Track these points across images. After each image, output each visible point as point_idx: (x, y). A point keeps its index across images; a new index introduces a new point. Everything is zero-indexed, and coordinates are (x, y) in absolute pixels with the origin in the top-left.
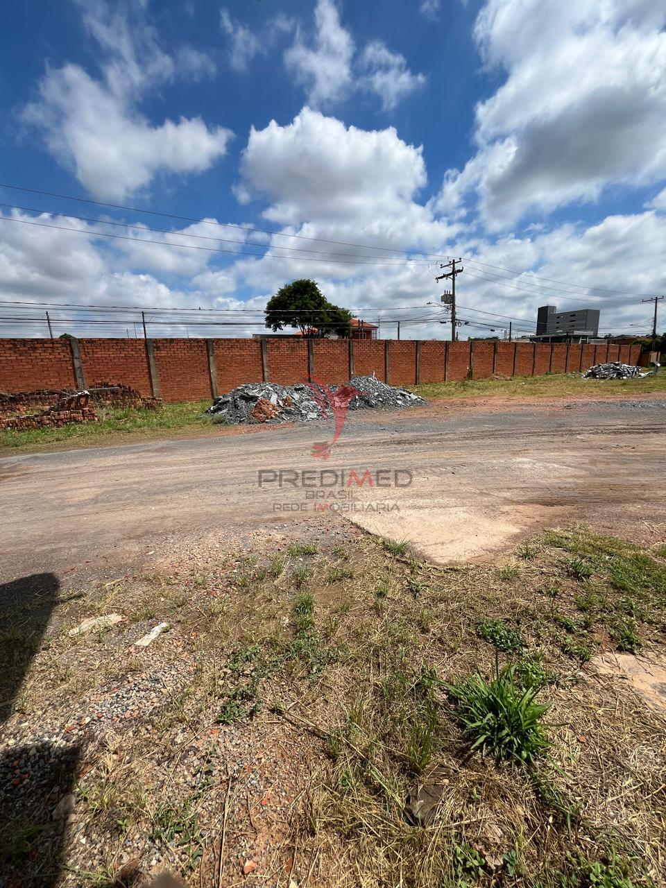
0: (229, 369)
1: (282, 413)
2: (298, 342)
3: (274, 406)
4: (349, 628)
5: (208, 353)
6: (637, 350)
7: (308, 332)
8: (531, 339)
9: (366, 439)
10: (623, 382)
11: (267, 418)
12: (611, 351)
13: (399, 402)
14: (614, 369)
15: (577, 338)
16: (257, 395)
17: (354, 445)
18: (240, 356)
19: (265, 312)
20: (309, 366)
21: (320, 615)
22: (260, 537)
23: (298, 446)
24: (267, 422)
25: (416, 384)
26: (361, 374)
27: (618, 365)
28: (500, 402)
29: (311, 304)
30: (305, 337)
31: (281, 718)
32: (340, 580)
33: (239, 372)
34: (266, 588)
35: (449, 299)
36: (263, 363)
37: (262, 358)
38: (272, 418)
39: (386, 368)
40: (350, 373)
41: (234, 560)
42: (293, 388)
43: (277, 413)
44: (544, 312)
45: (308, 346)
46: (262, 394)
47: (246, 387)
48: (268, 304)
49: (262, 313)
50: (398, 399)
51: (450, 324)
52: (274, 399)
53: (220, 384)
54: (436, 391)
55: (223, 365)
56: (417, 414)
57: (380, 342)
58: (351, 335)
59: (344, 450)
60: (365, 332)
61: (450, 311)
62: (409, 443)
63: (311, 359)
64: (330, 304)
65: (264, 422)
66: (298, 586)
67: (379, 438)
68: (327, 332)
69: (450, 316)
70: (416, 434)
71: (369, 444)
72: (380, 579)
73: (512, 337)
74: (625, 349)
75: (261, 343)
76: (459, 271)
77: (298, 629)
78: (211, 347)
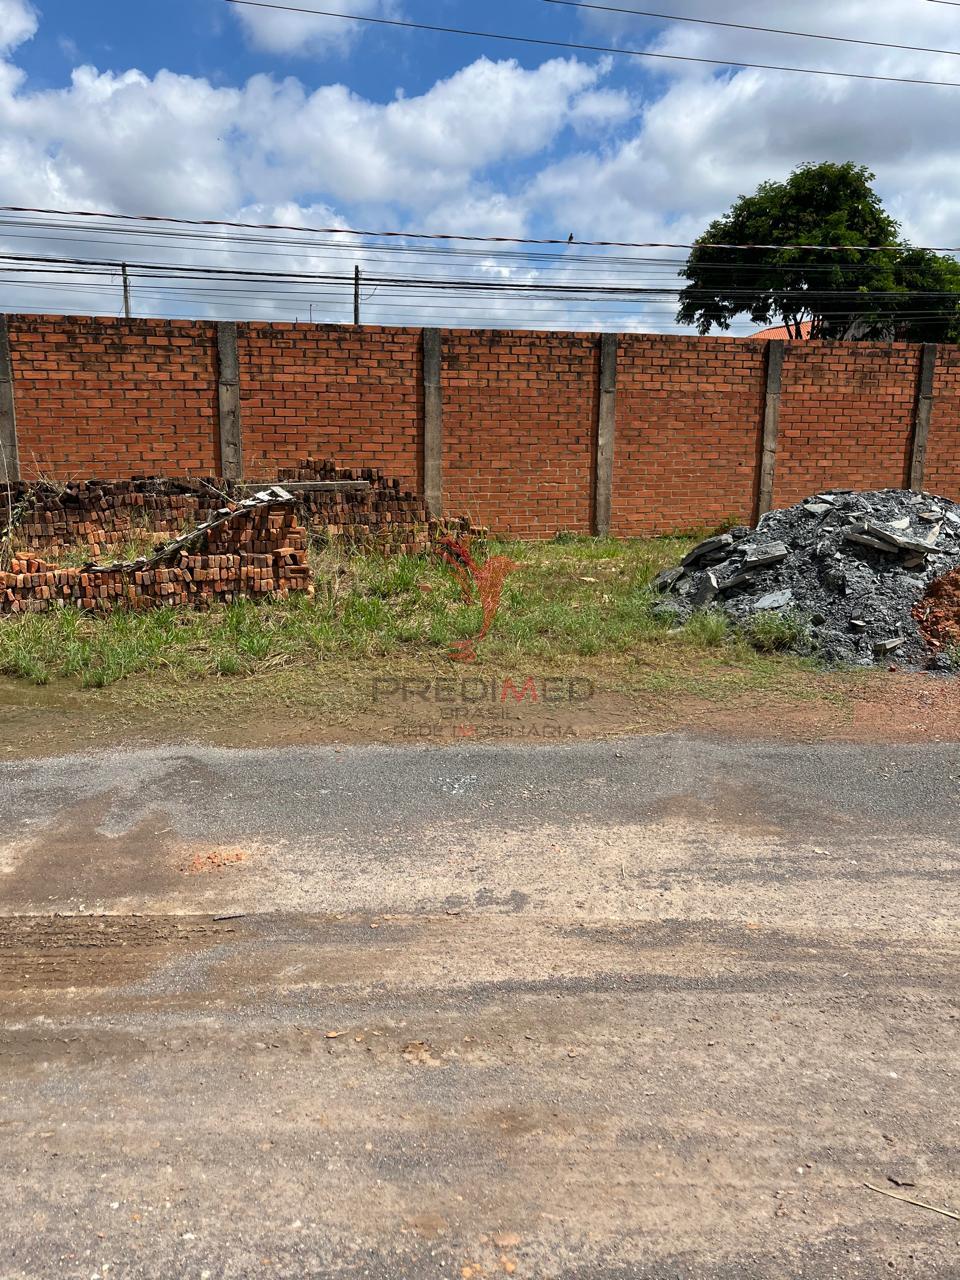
0: (655, 436)
2: (888, 355)
5: (598, 382)
18: (696, 395)
20: (911, 438)
33: (685, 448)
37: (763, 406)
45: (919, 370)
53: (623, 486)
55: (637, 424)
63: (923, 415)
75: (766, 355)
78: (607, 364)
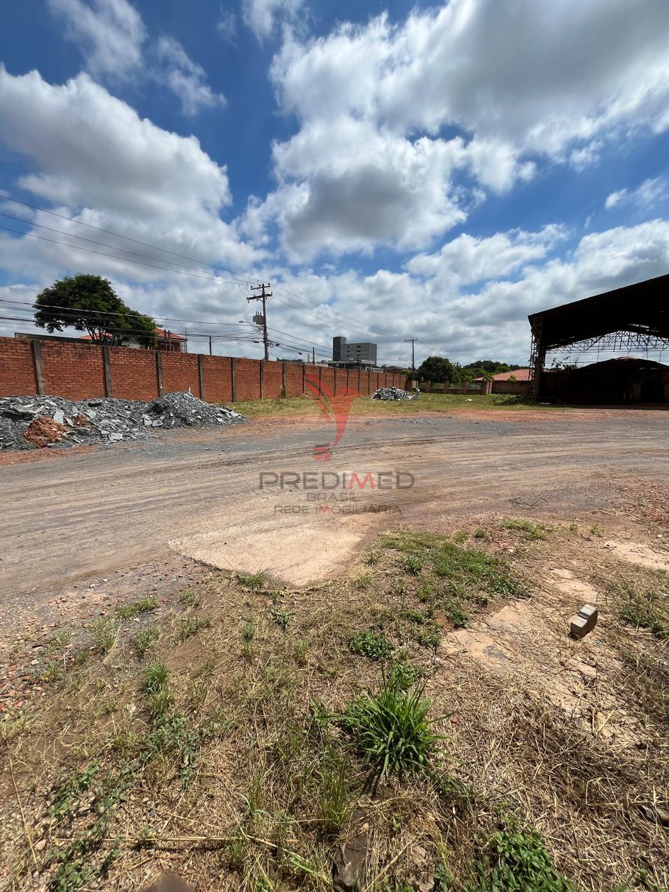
1: (72, 434)
2: (89, 348)
3: (59, 426)
6: (404, 379)
7: (100, 337)
8: (330, 365)
9: (190, 462)
10: (399, 403)
11: (50, 441)
12: (388, 378)
13: (219, 420)
14: (392, 392)
15: (364, 366)
16: (31, 411)
17: (179, 470)
19: (34, 306)
20: (105, 377)
23: (103, 476)
24: (49, 447)
25: (232, 401)
26: (173, 389)
27: (394, 389)
28: (314, 420)
29: (103, 305)
30: (95, 342)
32: (195, 633)
34: (91, 672)
35: (260, 320)
36: (36, 369)
37: (35, 364)
38: (57, 441)
39: (200, 383)
40: (159, 387)
42: (86, 403)
43: (65, 434)
44: (338, 341)
45: (103, 354)
46: (39, 410)
47: (12, 401)
48: (39, 296)
49: (30, 307)
50: (218, 417)
51: (263, 345)
52: (59, 417)
54: (254, 408)
56: (241, 432)
57: (192, 356)
58: (156, 345)
59: (166, 476)
60: (173, 344)
61: (262, 332)
62: (240, 464)
63: (108, 369)
64: (128, 309)
65: (44, 446)
66: (140, 656)
67: (205, 460)
68: (126, 339)
69: (262, 337)
70: (245, 453)
71: (195, 467)
73: (316, 361)
74: (397, 377)
75: (32, 345)
76: (268, 295)
77: (152, 715)
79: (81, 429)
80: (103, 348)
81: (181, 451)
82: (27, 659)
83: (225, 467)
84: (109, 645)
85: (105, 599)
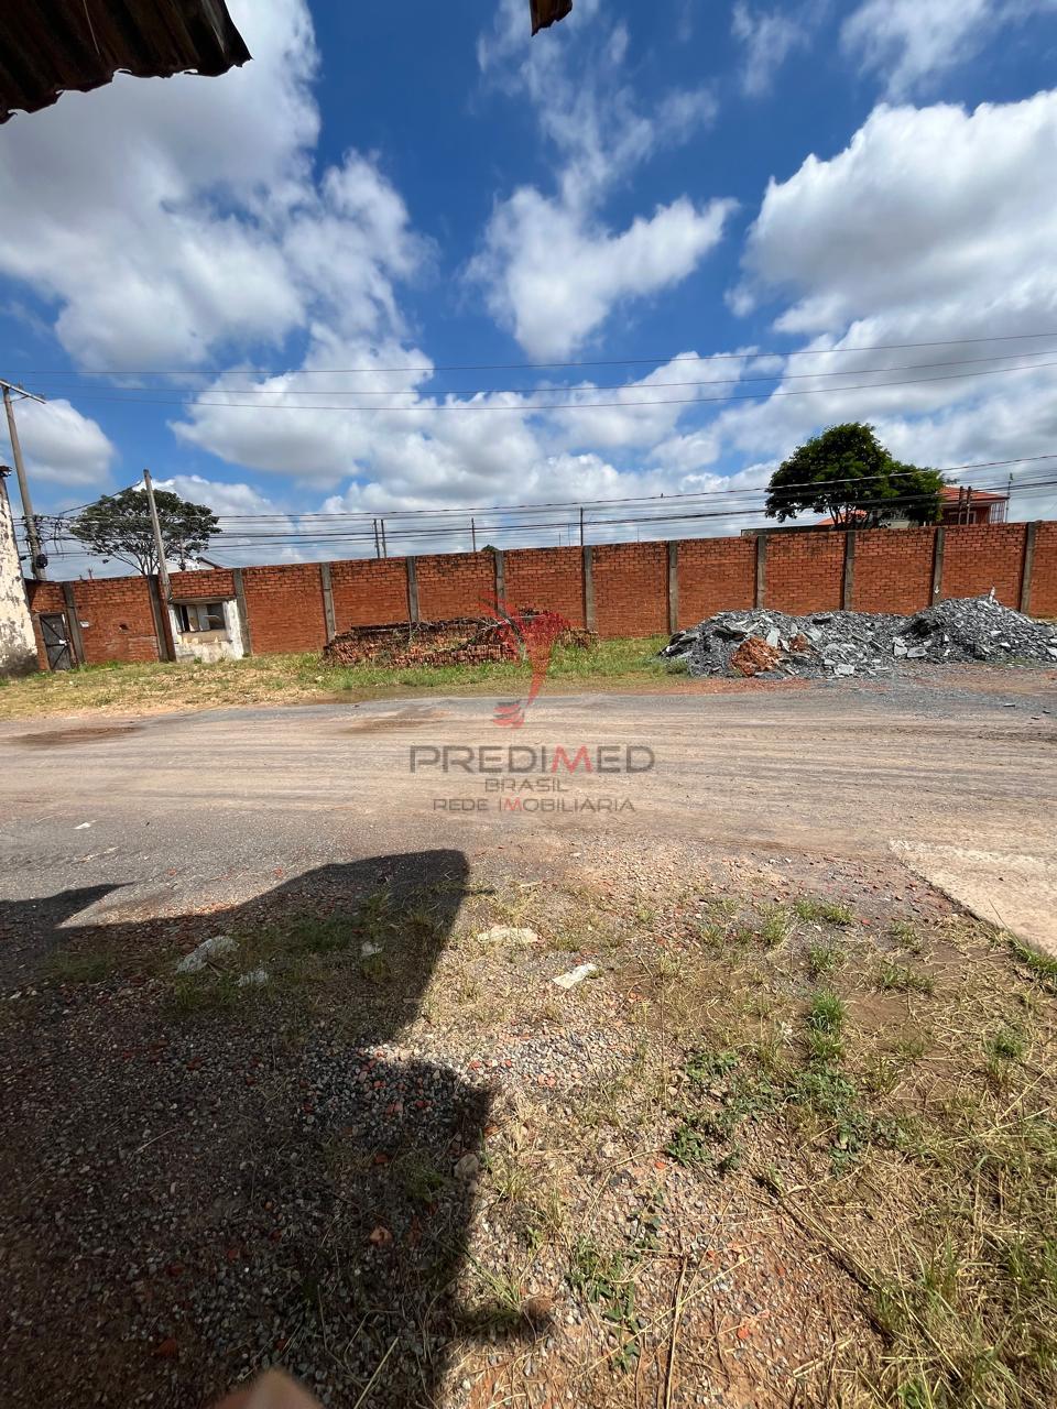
0: (699, 587)
1: (785, 662)
2: (826, 538)
3: (771, 650)
4: (922, 1093)
5: (668, 563)
7: (847, 518)
9: (966, 724)
11: (758, 669)
13: (1054, 651)
16: (743, 630)
17: (936, 734)
18: (720, 565)
19: (768, 490)
20: (843, 580)
21: (857, 1042)
22: (742, 871)
23: (814, 724)
24: (757, 676)
26: (958, 593)
29: (856, 468)
30: (838, 527)
31: (775, 1201)
32: (901, 990)
33: (714, 592)
34: (751, 961)
36: (756, 576)
37: (757, 567)
38: (767, 669)
39: (1022, 579)
40: (932, 591)
41: (697, 897)
42: (810, 619)
43: (777, 661)
45: (846, 544)
46: (752, 628)
47: (726, 617)
48: (774, 476)
49: (762, 493)
50: (1051, 645)
52: (773, 638)
53: (683, 612)
55: (690, 582)
57: (1011, 528)
58: (940, 518)
59: (912, 740)
60: (975, 510)
63: (849, 566)
64: (898, 463)
65: (751, 675)
66: (812, 974)
67: (998, 724)
68: (886, 516)
71: (973, 733)
72: (1002, 1017)
75: (757, 544)
77: (812, 1055)
78: (673, 555)
79: (799, 656)
80: (847, 535)
81: (952, 702)
82: (692, 909)
83: (1044, 744)
84: (777, 940)
85: (784, 884)
